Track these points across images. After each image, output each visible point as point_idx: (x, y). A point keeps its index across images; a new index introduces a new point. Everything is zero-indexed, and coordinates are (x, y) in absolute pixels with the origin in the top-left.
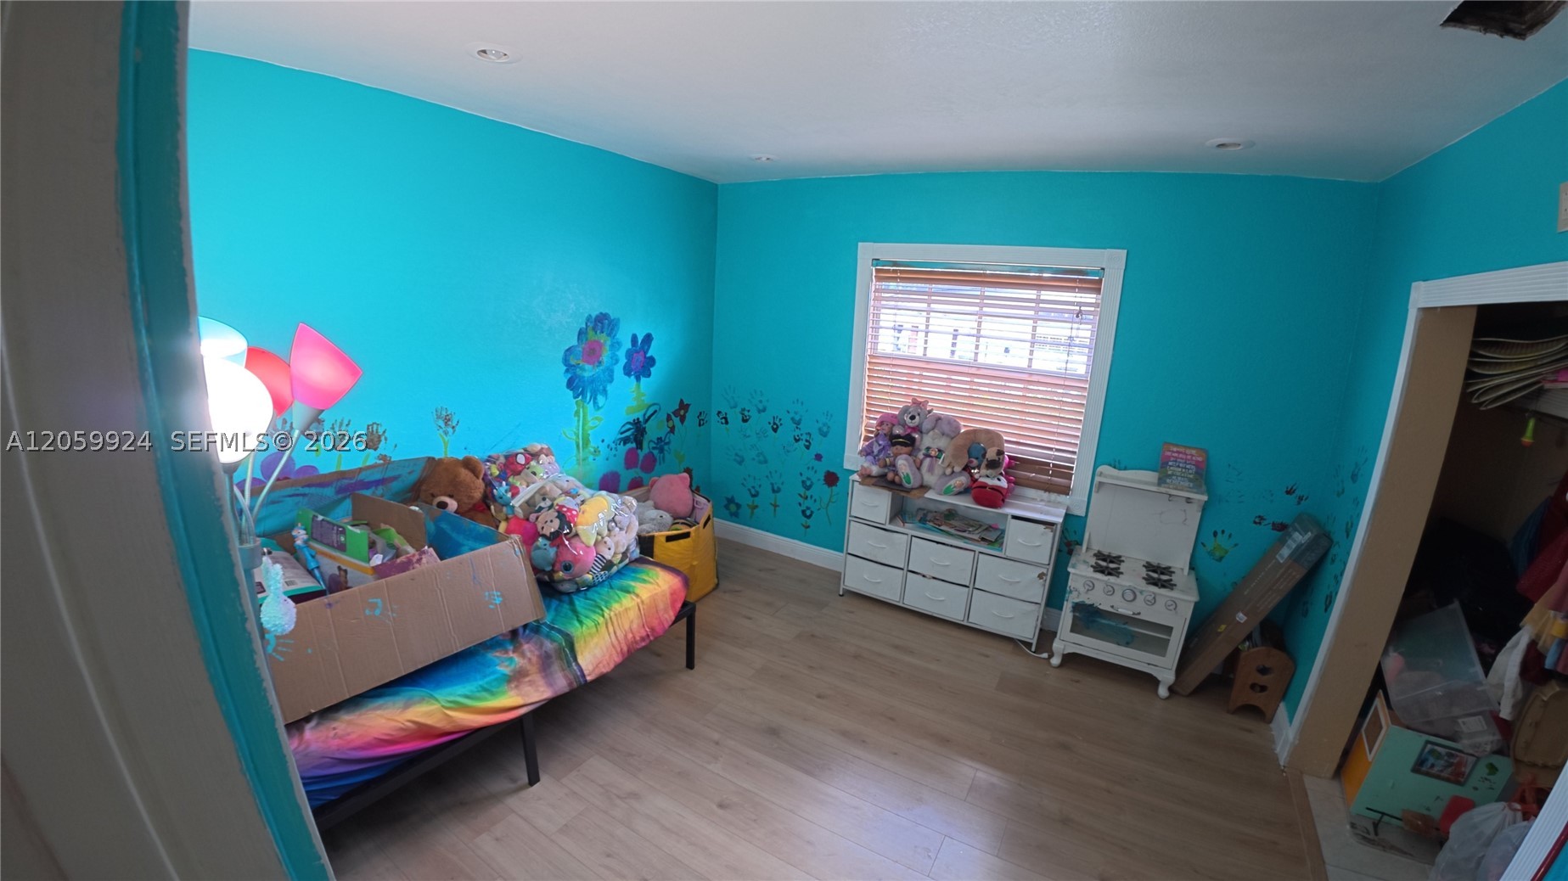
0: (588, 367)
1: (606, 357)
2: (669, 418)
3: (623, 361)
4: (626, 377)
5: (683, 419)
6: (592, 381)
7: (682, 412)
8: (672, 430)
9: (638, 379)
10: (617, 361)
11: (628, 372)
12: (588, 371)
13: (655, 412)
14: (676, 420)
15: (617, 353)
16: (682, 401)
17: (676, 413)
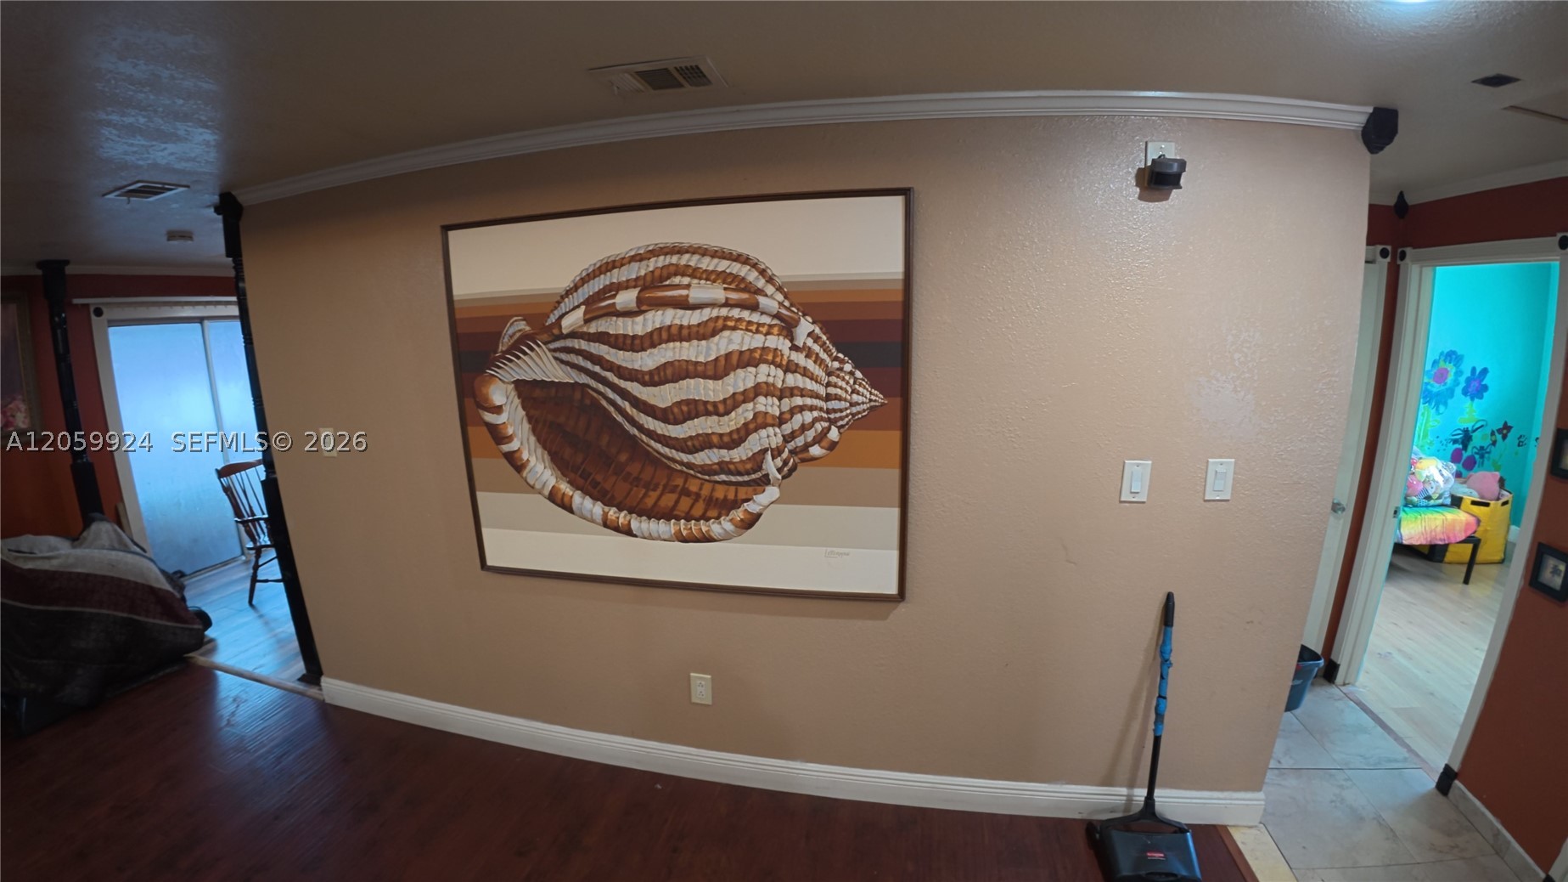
0: (1436, 385)
1: (1450, 378)
2: (1493, 433)
3: (1463, 384)
4: (1463, 397)
5: (1504, 437)
6: (1438, 394)
7: (1505, 432)
8: (1494, 443)
9: (1472, 399)
10: (1458, 384)
11: (1465, 392)
12: (1436, 388)
13: (1482, 426)
14: (1499, 437)
15: (1456, 378)
16: (1506, 423)
17: (1500, 431)
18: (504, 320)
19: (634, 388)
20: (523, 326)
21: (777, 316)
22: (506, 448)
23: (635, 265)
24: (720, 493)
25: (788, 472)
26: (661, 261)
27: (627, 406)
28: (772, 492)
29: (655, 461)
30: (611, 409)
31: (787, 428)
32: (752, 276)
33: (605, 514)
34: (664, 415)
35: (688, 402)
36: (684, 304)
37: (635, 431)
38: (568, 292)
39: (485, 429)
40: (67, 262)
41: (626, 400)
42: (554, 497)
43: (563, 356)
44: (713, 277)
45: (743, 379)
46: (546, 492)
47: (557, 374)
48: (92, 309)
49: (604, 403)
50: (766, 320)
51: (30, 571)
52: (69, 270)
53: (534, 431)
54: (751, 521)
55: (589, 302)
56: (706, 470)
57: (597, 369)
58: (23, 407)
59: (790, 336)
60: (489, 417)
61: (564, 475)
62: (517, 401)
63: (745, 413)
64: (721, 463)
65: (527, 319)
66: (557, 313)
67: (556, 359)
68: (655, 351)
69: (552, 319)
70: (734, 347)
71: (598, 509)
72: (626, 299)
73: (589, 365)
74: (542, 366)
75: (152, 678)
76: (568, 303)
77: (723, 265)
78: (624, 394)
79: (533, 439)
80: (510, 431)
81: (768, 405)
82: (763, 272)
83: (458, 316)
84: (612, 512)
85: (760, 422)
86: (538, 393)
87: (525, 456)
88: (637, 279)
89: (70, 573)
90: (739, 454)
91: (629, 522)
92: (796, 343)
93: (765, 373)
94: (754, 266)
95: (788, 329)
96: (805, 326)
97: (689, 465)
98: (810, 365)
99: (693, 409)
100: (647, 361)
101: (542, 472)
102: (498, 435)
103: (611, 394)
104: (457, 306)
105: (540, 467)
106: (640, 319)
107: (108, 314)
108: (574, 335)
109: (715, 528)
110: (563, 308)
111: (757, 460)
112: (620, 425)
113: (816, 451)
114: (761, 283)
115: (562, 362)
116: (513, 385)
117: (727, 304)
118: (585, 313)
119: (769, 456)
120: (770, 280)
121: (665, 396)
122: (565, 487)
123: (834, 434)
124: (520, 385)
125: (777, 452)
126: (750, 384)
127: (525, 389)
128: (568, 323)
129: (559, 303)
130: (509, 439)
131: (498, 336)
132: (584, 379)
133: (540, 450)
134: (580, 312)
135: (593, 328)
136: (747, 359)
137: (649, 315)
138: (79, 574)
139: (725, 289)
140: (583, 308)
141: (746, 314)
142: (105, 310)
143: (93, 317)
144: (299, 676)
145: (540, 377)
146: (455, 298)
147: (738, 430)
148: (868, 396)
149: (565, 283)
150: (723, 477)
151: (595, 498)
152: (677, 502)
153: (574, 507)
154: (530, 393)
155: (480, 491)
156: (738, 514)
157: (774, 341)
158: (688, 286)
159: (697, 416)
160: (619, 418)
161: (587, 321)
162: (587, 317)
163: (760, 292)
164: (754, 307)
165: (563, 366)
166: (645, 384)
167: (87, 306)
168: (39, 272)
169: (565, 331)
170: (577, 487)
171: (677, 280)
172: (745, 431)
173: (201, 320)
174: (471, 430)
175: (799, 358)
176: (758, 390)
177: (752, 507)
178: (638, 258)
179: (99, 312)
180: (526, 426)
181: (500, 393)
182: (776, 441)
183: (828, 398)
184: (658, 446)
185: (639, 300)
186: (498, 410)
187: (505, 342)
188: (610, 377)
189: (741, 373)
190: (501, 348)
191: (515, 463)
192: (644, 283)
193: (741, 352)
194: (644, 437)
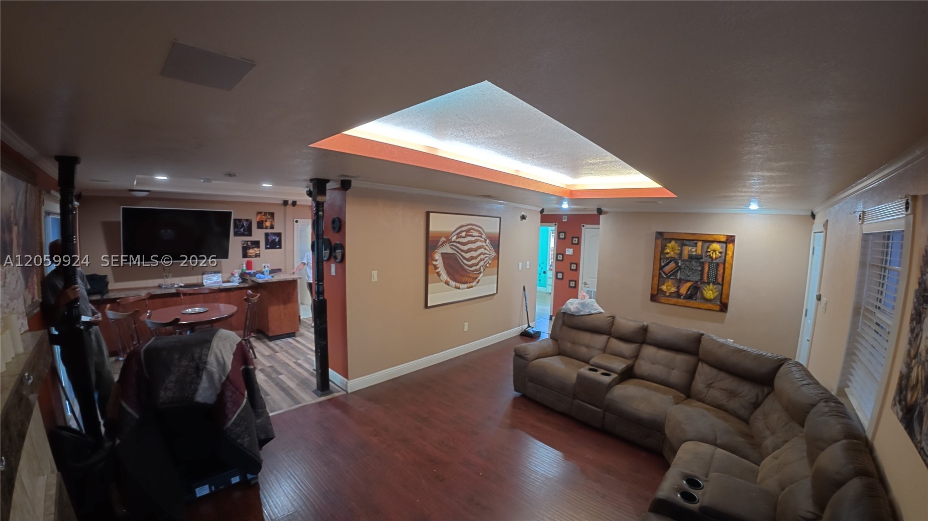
19: (463, 254)
20: (444, 239)
22: (437, 271)
24: (475, 277)
25: (484, 270)
26: (469, 227)
27: (461, 258)
28: (482, 274)
29: (465, 270)
31: (485, 261)
32: (482, 231)
33: (455, 285)
34: (468, 260)
35: (471, 257)
36: (472, 236)
37: (462, 264)
38: (454, 232)
42: (446, 283)
43: (452, 247)
44: (476, 230)
45: (479, 252)
46: (444, 281)
47: (451, 251)
49: (458, 258)
50: (483, 240)
53: (444, 265)
54: (478, 282)
56: (473, 271)
57: (457, 250)
60: (433, 262)
62: (441, 258)
63: (479, 259)
64: (475, 270)
65: (445, 237)
66: (451, 236)
67: (450, 247)
68: (467, 246)
70: (478, 245)
72: (463, 234)
74: (447, 249)
76: (453, 234)
77: (478, 229)
78: (461, 255)
79: (443, 268)
80: (439, 266)
81: (482, 257)
84: (457, 284)
86: (446, 256)
87: (441, 272)
88: (465, 230)
90: (477, 267)
91: (460, 286)
92: (486, 244)
93: (482, 250)
94: (482, 229)
95: (485, 242)
96: (488, 241)
97: (470, 271)
98: (488, 248)
99: (472, 258)
100: (465, 248)
102: (436, 267)
103: (459, 256)
104: (429, 234)
105: (444, 275)
106: (465, 239)
108: (454, 242)
109: (473, 284)
111: (480, 268)
112: (459, 262)
113: (488, 265)
114: (483, 232)
115: (452, 248)
116: (440, 254)
117: (478, 236)
120: (484, 232)
121: (467, 256)
122: (448, 279)
123: (490, 262)
124: (442, 254)
125: (483, 266)
128: (453, 239)
129: (451, 234)
130: (438, 268)
131: (438, 241)
132: (455, 252)
133: (444, 270)
134: (455, 237)
135: (458, 240)
136: (480, 247)
137: (467, 238)
139: (478, 233)
140: (456, 235)
145: (446, 252)
146: (430, 231)
148: (494, 254)
149: (453, 230)
150: (475, 273)
151: (454, 281)
152: (468, 279)
153: (449, 284)
154: (444, 255)
155: (429, 283)
156: (477, 280)
157: (484, 244)
158: (472, 232)
160: (460, 261)
161: (457, 238)
163: (482, 234)
164: (481, 237)
166: (465, 253)
169: (452, 241)
170: (451, 279)
172: (479, 262)
174: (428, 265)
175: (487, 247)
176: (482, 254)
177: (479, 278)
178: (466, 226)
180: (442, 264)
181: (437, 256)
183: (490, 255)
184: (466, 267)
185: (466, 235)
186: (436, 260)
187: (440, 243)
188: (459, 251)
189: (479, 250)
190: (439, 244)
191: (439, 274)
192: (468, 231)
193: (480, 246)
194: (464, 265)
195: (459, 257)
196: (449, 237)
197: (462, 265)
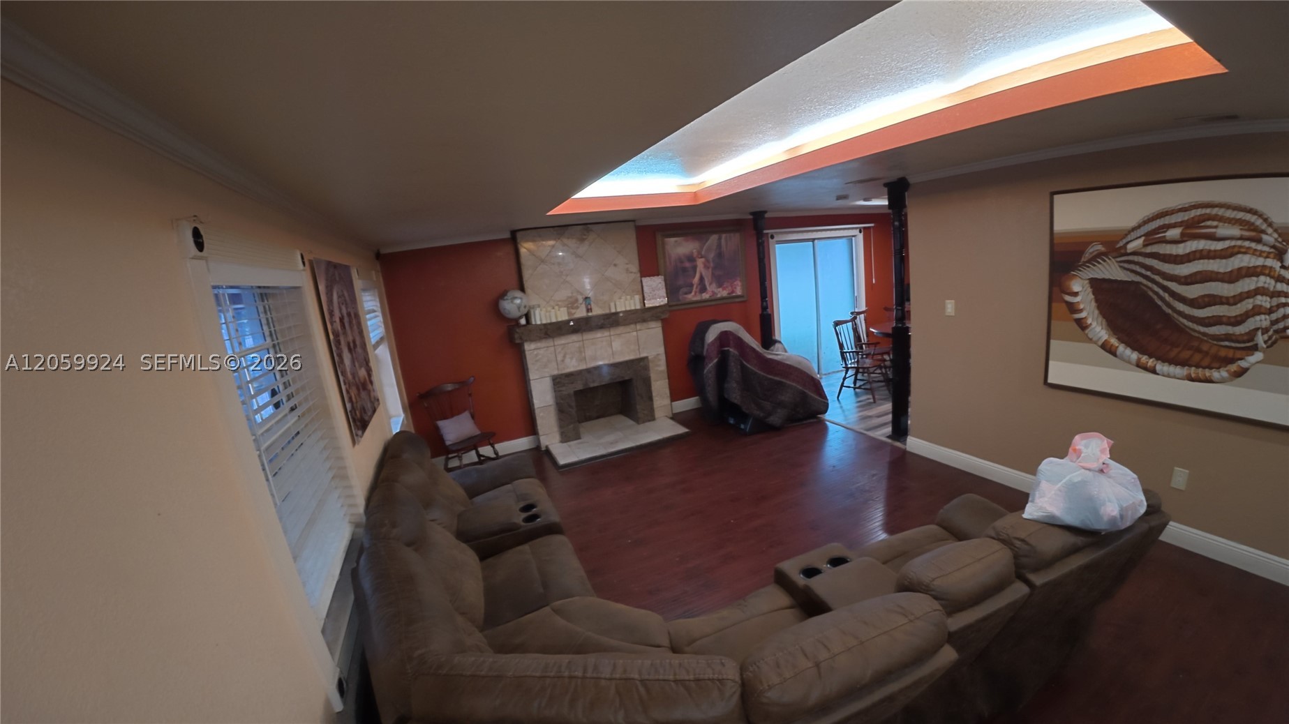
18: (1088, 244)
19: (1173, 286)
20: (1100, 248)
21: (1273, 247)
22: (1077, 316)
23: (1181, 214)
24: (1223, 353)
25: (1271, 344)
26: (1199, 212)
27: (1166, 296)
28: (1258, 356)
29: (1181, 330)
30: (1155, 297)
31: (1274, 316)
32: (1259, 222)
33: (1139, 359)
34: (1193, 303)
35: (1209, 296)
36: (1212, 238)
37: (1169, 311)
38: (1134, 229)
39: (1064, 305)
40: (765, 212)
41: (1167, 292)
42: (1106, 347)
43: (1126, 265)
44: (1233, 222)
45: (1248, 284)
46: (1100, 343)
47: (1121, 275)
48: (769, 236)
49: (1151, 293)
50: (1266, 249)
51: (771, 359)
52: (767, 215)
53: (1099, 308)
54: (1241, 373)
55: (1146, 235)
56: (1216, 338)
57: (1148, 273)
58: (739, 283)
59: (1281, 260)
60: (1068, 298)
61: (1115, 334)
62: (1090, 290)
63: (1248, 305)
64: (1226, 335)
65: (1102, 243)
66: (1125, 241)
67: (1121, 267)
68: (1190, 264)
69: (1121, 244)
70: (1244, 264)
71: (1134, 356)
72: (1174, 233)
73: (1143, 271)
74: (1111, 271)
75: (805, 422)
76: (1133, 235)
77: (1240, 215)
78: (1165, 289)
79: (1096, 312)
80: (1082, 306)
81: (1263, 301)
82: (1266, 220)
83: (1055, 242)
84: (1144, 359)
85: (1257, 311)
86: (1105, 286)
87: (1089, 321)
88: (1182, 222)
89: (784, 364)
90: (1240, 330)
91: (1155, 365)
92: (1284, 264)
93: (1263, 281)
94: (1261, 216)
95: (1280, 255)
97: (1204, 334)
99: (1212, 300)
100: (1182, 271)
101: (1099, 331)
102: (1072, 308)
103: (1156, 289)
104: (1055, 236)
105: (1098, 329)
106: (1182, 245)
107: (777, 238)
108: (1134, 253)
109: (1216, 375)
110: (1129, 238)
111: (1252, 334)
112: (1159, 307)
114: (1264, 227)
115: (1125, 269)
116: (1087, 281)
117: (1242, 238)
118: (1144, 241)
119: (1259, 333)
120: (1270, 225)
121: (1193, 291)
122: (1114, 341)
124: (1093, 281)
125: (1265, 331)
126: (1253, 287)
127: (1096, 285)
128: (1131, 247)
129: (1126, 235)
130: (1081, 311)
131: (1082, 253)
132: (1138, 279)
133: (1100, 319)
134: (1140, 241)
135: (1149, 250)
136: (1252, 272)
137: (1189, 243)
138: (788, 364)
139: (1241, 229)
140: (1143, 238)
141: (1253, 245)
142: (775, 236)
143: (770, 240)
144: (888, 435)
145: (1108, 277)
146: (1055, 232)
147: (1241, 315)
149: (1132, 223)
150: (1227, 343)
151: (1134, 349)
152: (1192, 356)
153: (1118, 353)
154: (1099, 285)
155: (1054, 339)
156: (1233, 367)
157: (1270, 262)
158: (1216, 227)
159: (1214, 305)
160: (1160, 303)
161: (1145, 245)
162: (1146, 243)
163: (1263, 232)
164: (1259, 241)
165: (1125, 271)
166: (1180, 284)
167: (767, 234)
168: (751, 217)
169: (1128, 251)
170: (1121, 340)
171: (1209, 223)
172: (1245, 316)
173: (813, 240)
174: (1054, 305)
176: (1257, 292)
177: (1243, 364)
179: (772, 237)
180: (1094, 304)
181: (1077, 285)
182: (1266, 324)
184: (1185, 321)
185: (1182, 234)
186: (1076, 294)
187: (1086, 256)
188: (1157, 278)
189: (1247, 280)
190: (1083, 260)
191: (1082, 325)
192: (1187, 225)
193: (1249, 268)
194: (1175, 315)
195: (1156, 293)
196: (1118, 242)
197: (1169, 314)
